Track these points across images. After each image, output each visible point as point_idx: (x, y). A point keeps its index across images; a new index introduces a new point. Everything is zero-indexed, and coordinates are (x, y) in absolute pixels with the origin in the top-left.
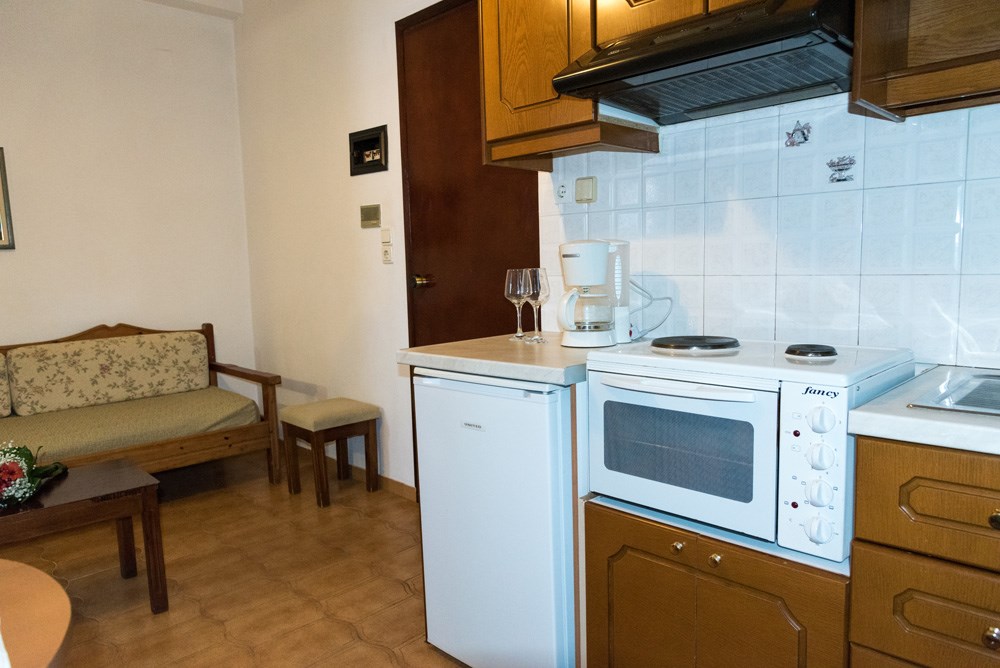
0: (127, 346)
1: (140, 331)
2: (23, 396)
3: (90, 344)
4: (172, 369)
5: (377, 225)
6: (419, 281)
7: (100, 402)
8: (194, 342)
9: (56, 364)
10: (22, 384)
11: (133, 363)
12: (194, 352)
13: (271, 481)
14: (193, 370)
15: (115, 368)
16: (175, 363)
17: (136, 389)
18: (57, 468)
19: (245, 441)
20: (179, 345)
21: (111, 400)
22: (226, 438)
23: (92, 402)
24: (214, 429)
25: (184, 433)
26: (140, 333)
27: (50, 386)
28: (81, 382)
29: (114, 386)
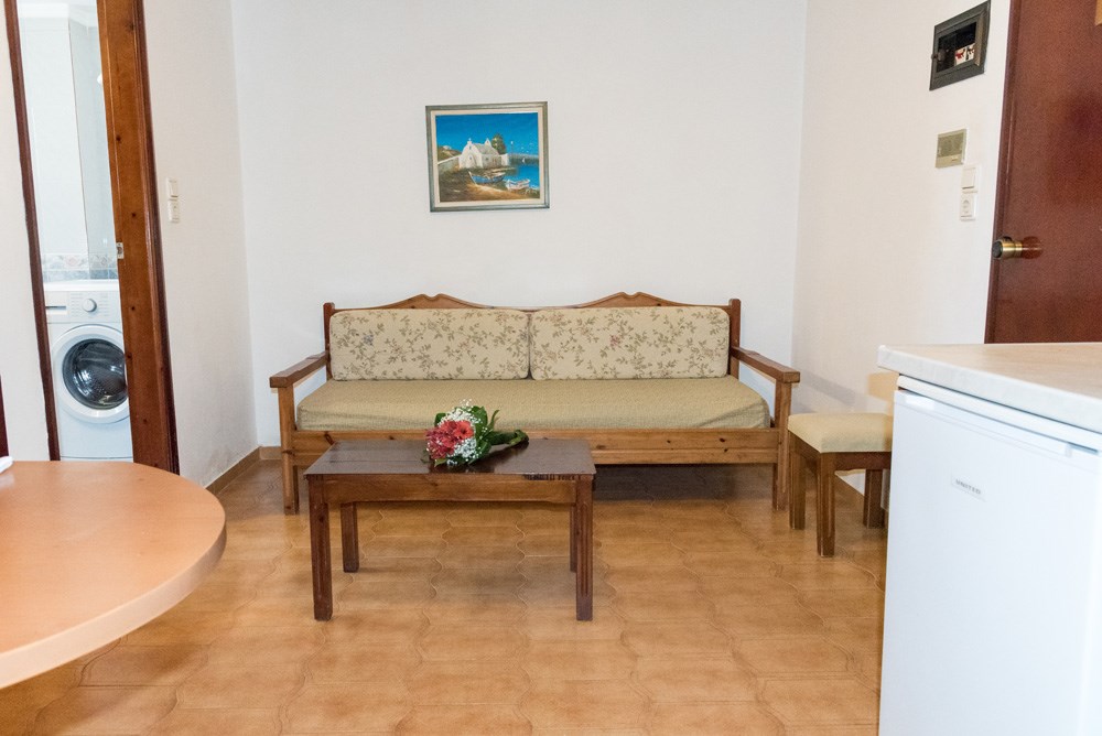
0: (640, 317)
1: (659, 303)
2: (539, 359)
3: (605, 311)
4: (685, 349)
5: (958, 162)
6: (1007, 248)
7: (607, 376)
8: (714, 319)
9: (570, 330)
10: (539, 348)
11: (645, 338)
12: (713, 332)
13: (774, 504)
14: (709, 353)
15: (626, 341)
16: (690, 342)
17: (644, 367)
18: (516, 435)
19: (745, 447)
20: (697, 323)
21: (618, 376)
22: (722, 440)
23: (599, 376)
24: (710, 426)
25: (673, 425)
26: (659, 305)
27: (562, 353)
28: (591, 352)
29: (623, 361)
